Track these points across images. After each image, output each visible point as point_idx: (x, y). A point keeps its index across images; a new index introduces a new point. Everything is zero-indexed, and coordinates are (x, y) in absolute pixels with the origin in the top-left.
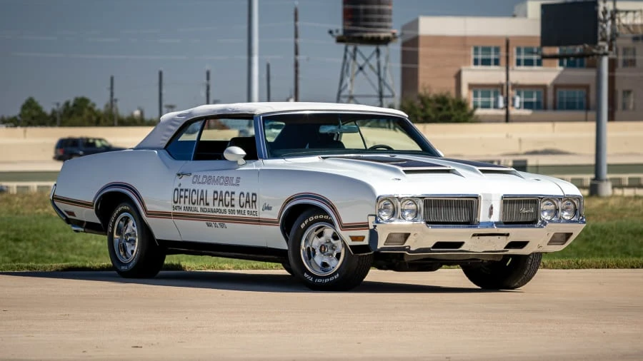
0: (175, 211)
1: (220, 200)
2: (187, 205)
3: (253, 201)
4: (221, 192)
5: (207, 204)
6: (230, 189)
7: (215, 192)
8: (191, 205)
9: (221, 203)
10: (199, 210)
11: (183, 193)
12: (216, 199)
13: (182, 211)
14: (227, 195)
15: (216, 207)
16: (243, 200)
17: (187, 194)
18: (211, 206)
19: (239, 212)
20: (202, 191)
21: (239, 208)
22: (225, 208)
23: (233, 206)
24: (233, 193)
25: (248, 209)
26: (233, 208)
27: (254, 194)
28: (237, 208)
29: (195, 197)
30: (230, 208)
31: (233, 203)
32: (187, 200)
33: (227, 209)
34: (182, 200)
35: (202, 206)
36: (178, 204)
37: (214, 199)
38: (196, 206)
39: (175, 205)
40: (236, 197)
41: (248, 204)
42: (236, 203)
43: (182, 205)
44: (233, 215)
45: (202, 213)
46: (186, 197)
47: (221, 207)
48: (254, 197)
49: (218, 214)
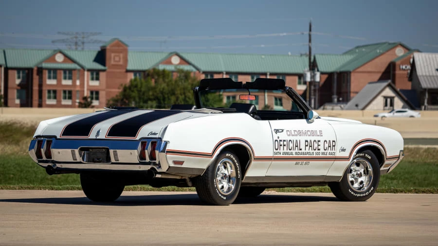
0: (276, 156)
1: (310, 146)
2: (285, 151)
3: (333, 146)
4: (311, 141)
5: (301, 149)
6: (317, 139)
7: (306, 141)
8: (288, 151)
9: (311, 148)
10: (294, 154)
11: (282, 143)
12: (307, 146)
13: (282, 155)
14: (315, 142)
15: (307, 151)
16: (326, 145)
17: (285, 143)
18: (303, 150)
19: (323, 153)
20: (296, 141)
21: (324, 151)
22: (313, 151)
23: (319, 150)
24: (319, 141)
25: (329, 151)
26: (319, 151)
27: (333, 141)
28: (322, 150)
29: (291, 145)
30: (317, 151)
31: (319, 147)
32: (285, 148)
33: (315, 152)
34: (282, 147)
35: (297, 151)
36: (278, 151)
37: (306, 146)
38: (292, 151)
39: (276, 151)
40: (321, 143)
41: (329, 148)
42: (321, 147)
43: (282, 151)
44: (318, 156)
45: (296, 156)
46: (285, 145)
47: (311, 151)
48: (334, 143)
49: (308, 156)
